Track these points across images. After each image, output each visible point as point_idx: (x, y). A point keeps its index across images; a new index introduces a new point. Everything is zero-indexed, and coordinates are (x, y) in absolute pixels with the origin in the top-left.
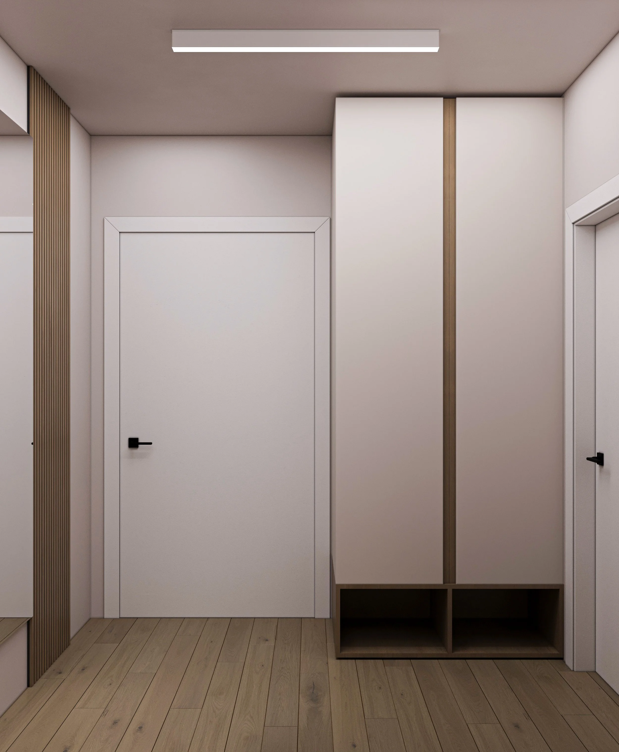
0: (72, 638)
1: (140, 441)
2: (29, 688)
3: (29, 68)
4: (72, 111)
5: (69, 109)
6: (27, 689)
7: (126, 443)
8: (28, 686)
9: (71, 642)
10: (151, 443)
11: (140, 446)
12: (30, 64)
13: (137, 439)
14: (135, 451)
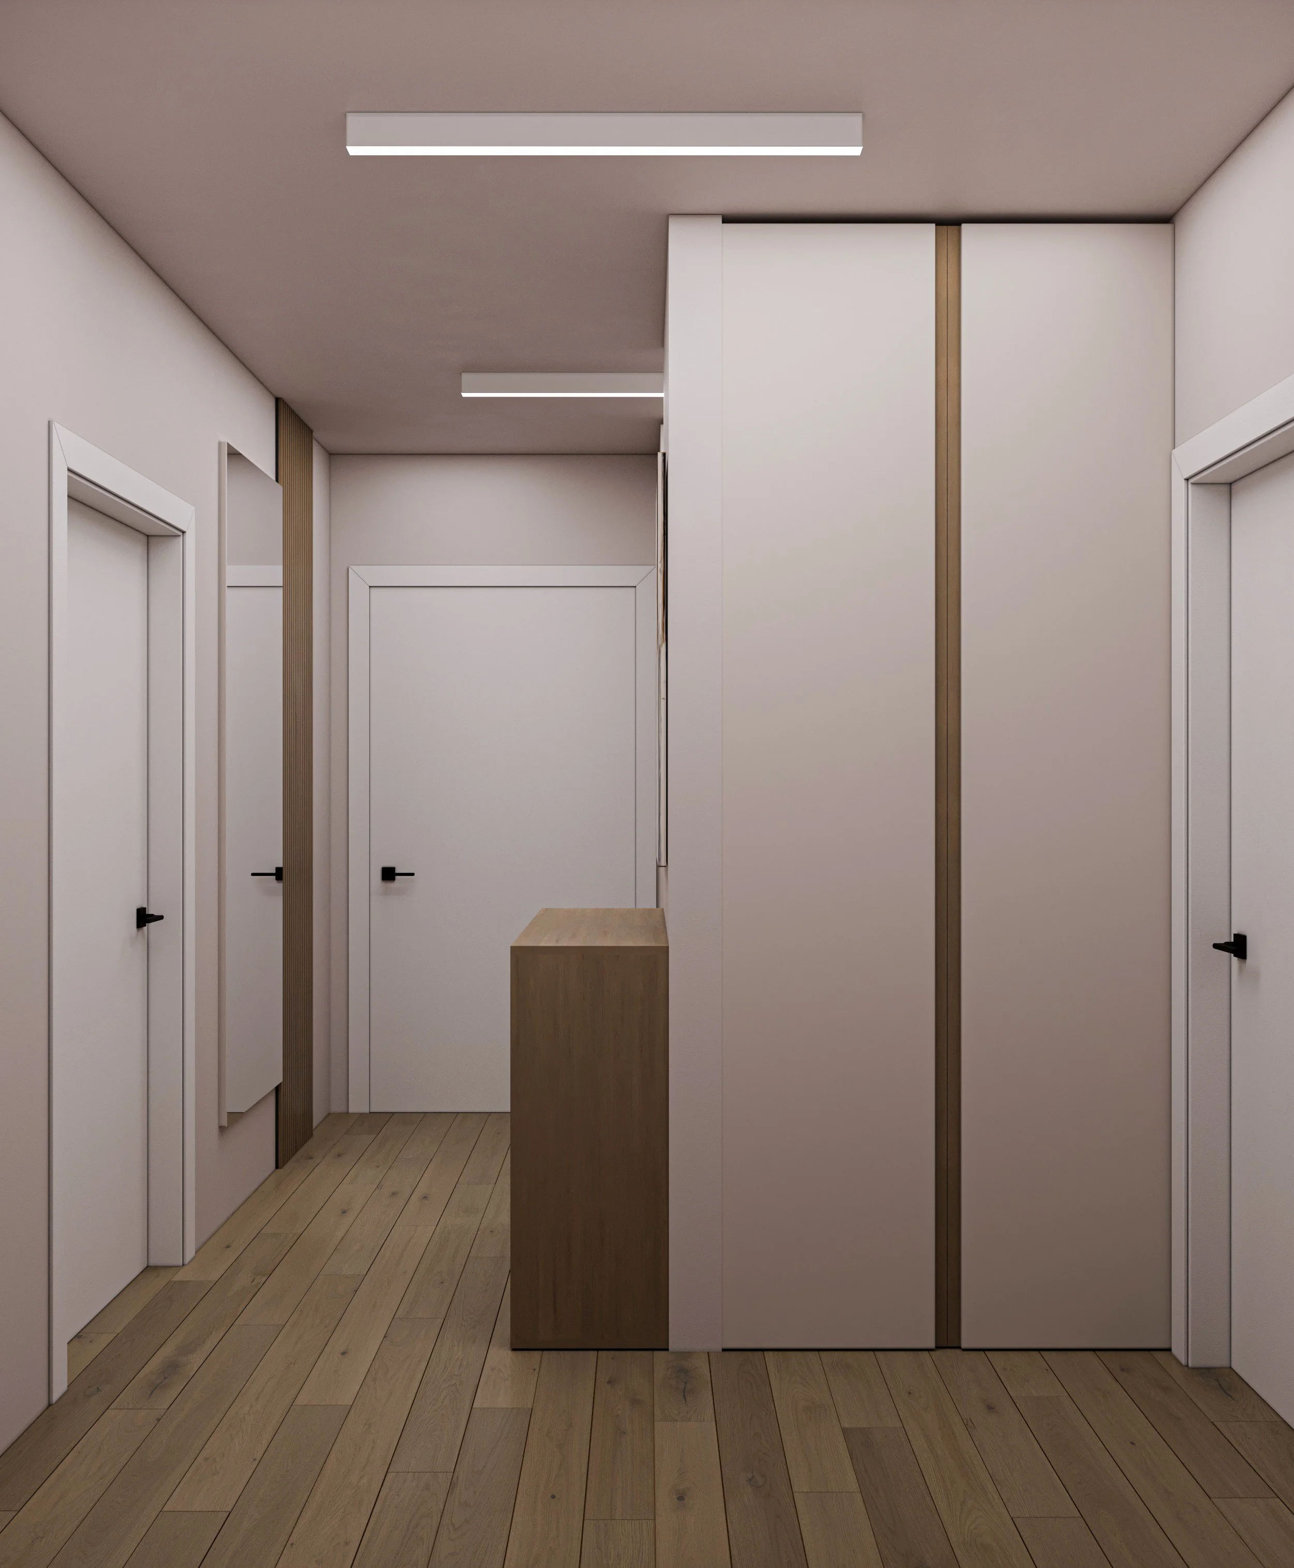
0: (316, 1128)
1: (397, 871)
2: (278, 1170)
3: (278, 400)
4: (315, 434)
5: (311, 431)
6: (275, 1172)
7: (378, 874)
8: (277, 1167)
9: (314, 1133)
10: (413, 874)
11: (397, 877)
12: (279, 395)
13: (393, 869)
14: (391, 885)
